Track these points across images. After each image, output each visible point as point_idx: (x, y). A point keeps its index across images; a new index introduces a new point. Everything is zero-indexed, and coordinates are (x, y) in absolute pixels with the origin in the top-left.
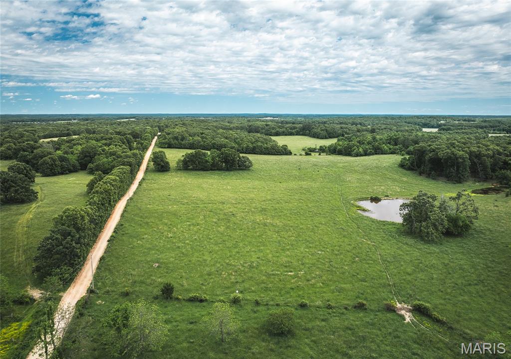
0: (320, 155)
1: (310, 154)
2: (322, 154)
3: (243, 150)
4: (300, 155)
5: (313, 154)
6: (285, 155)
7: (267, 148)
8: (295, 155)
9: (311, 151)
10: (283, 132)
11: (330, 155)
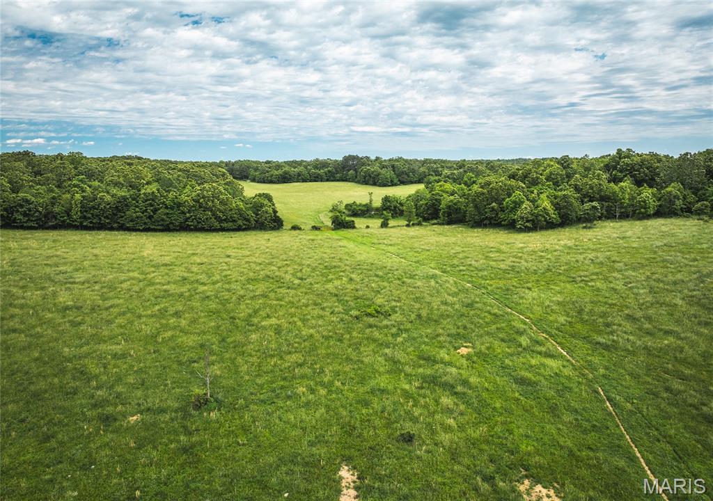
0: (384, 225)
1: (351, 226)
2: (392, 223)
3: (68, 213)
4: (315, 228)
5: (359, 222)
6: (254, 229)
7: (179, 205)
8: (295, 228)
9: (355, 214)
10: (299, 175)
11: (419, 224)
